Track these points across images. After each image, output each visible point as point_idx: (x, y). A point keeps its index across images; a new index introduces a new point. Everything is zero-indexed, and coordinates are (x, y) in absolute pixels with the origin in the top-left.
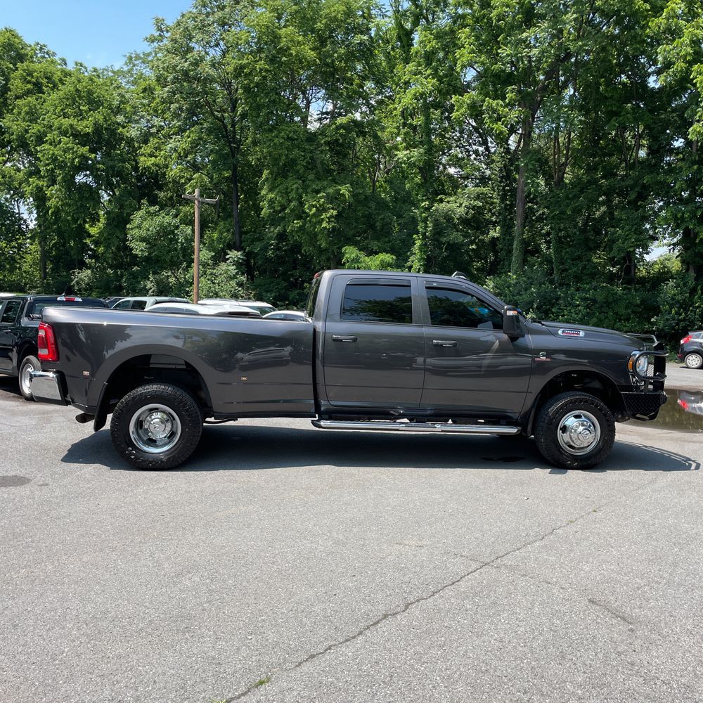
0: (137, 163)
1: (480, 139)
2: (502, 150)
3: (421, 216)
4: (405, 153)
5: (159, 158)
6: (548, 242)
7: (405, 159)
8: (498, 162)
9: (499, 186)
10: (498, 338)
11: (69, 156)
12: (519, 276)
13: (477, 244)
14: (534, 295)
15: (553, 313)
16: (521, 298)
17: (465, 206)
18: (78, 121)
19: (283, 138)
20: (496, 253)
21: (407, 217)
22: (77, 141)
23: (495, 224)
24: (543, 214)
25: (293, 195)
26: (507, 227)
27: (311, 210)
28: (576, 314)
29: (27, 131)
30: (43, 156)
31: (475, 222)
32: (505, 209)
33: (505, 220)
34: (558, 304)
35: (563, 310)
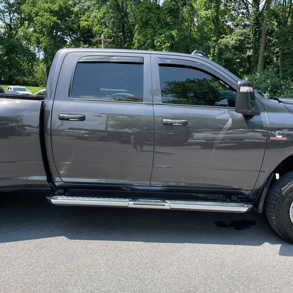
0: (80, 25)
1: (245, 6)
2: (255, 9)
3: (212, 45)
4: (205, 12)
5: (89, 22)
6: (277, 57)
7: (204, 15)
8: (253, 16)
9: (253, 28)
10: (232, 116)
11: (48, 22)
12: (261, 74)
13: (240, 59)
14: (269, 84)
15: (278, 93)
16: (261, 85)
17: (235, 40)
18: (52, 5)
19: (144, 7)
20: (250, 63)
21: (205, 46)
22: (52, 14)
23: (250, 48)
24: (276, 42)
25: (149, 36)
26: (256, 50)
27: (157, 44)
28: (291, 93)
29: (31, 11)
30: (37, 22)
31: (240, 48)
32: (256, 40)
33: (255, 46)
34: (281, 88)
35: (284, 91)
